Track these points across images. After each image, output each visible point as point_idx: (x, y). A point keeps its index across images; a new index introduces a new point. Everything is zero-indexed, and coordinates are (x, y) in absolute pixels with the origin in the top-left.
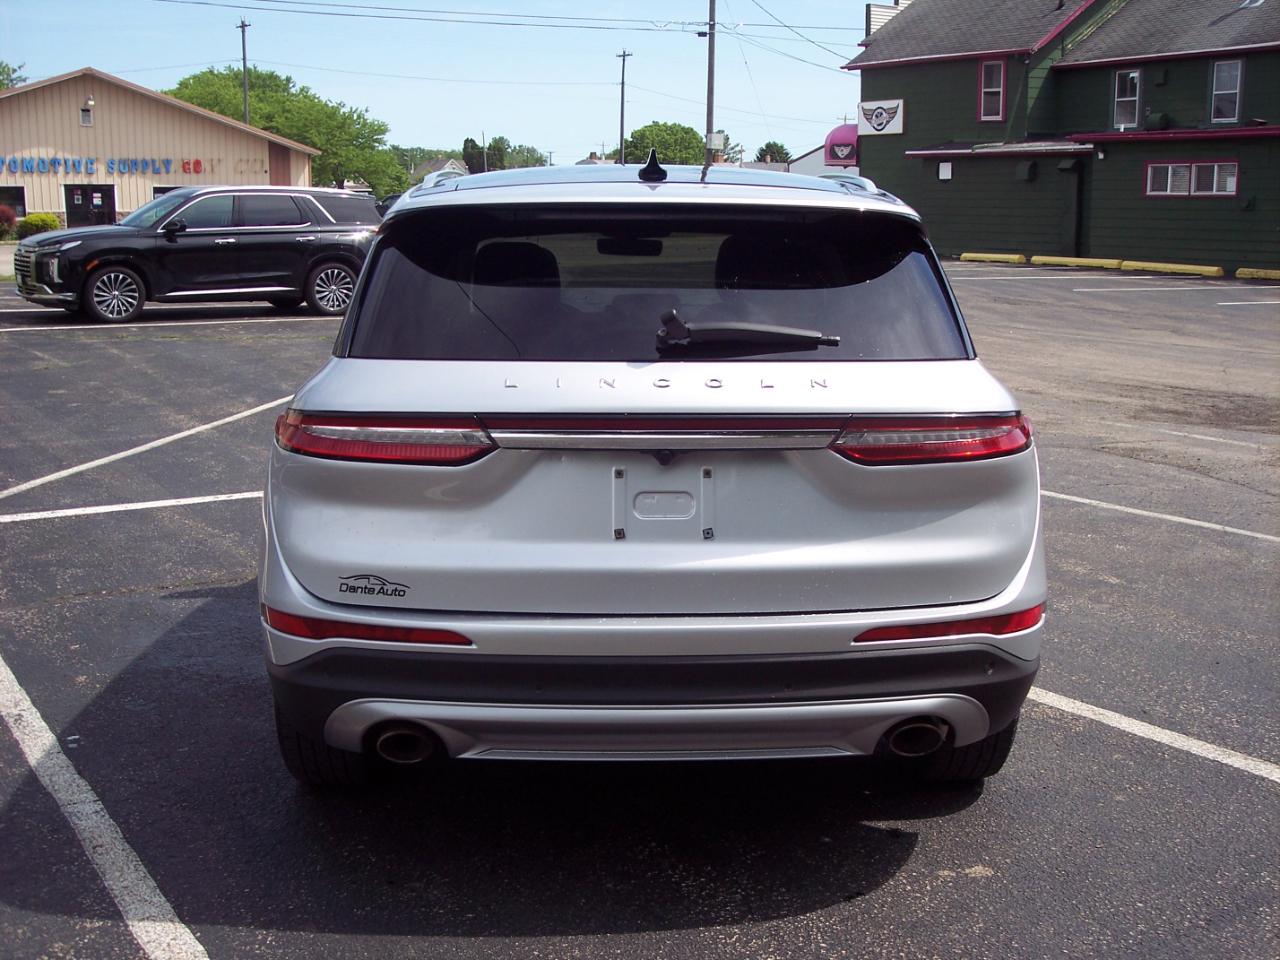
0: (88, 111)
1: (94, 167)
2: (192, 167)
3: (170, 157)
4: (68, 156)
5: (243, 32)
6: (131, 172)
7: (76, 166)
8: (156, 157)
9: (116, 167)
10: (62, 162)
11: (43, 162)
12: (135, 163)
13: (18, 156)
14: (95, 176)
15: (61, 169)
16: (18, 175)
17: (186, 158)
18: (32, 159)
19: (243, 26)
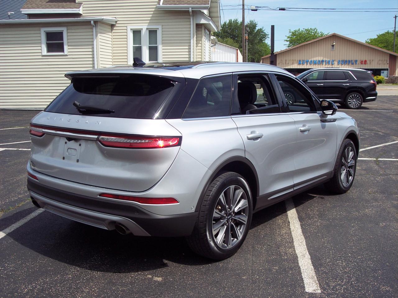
0: (334, 46)
1: (334, 62)
2: (364, 63)
3: (357, 59)
4: (326, 59)
5: (396, 19)
6: (345, 64)
7: (328, 62)
8: (353, 59)
9: (340, 63)
10: (325, 61)
11: (319, 61)
12: (346, 61)
13: (313, 59)
14: (334, 65)
15: (324, 63)
16: (312, 65)
17: (362, 60)
18: (316, 60)
19: (396, 17)
